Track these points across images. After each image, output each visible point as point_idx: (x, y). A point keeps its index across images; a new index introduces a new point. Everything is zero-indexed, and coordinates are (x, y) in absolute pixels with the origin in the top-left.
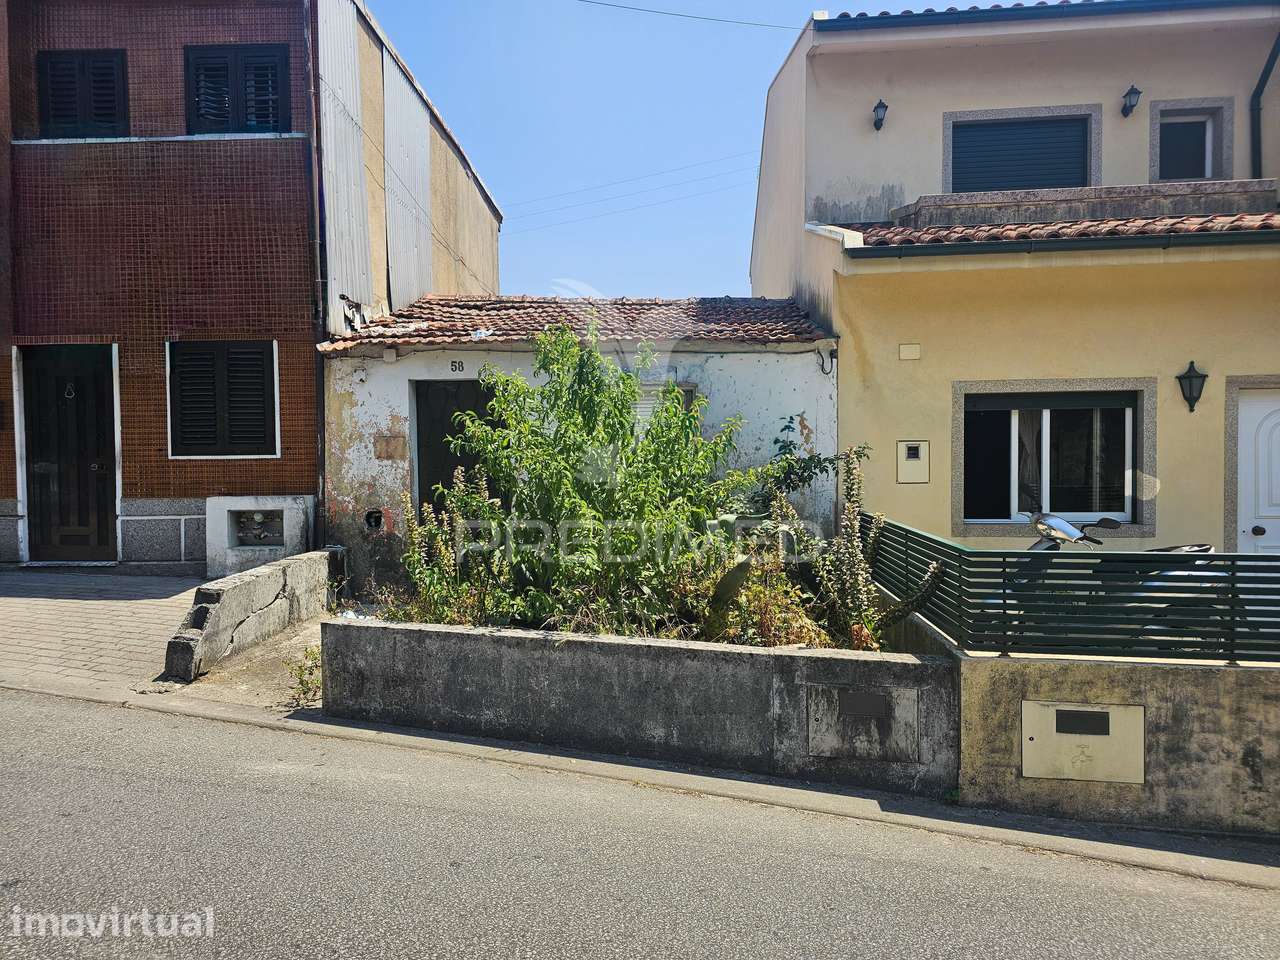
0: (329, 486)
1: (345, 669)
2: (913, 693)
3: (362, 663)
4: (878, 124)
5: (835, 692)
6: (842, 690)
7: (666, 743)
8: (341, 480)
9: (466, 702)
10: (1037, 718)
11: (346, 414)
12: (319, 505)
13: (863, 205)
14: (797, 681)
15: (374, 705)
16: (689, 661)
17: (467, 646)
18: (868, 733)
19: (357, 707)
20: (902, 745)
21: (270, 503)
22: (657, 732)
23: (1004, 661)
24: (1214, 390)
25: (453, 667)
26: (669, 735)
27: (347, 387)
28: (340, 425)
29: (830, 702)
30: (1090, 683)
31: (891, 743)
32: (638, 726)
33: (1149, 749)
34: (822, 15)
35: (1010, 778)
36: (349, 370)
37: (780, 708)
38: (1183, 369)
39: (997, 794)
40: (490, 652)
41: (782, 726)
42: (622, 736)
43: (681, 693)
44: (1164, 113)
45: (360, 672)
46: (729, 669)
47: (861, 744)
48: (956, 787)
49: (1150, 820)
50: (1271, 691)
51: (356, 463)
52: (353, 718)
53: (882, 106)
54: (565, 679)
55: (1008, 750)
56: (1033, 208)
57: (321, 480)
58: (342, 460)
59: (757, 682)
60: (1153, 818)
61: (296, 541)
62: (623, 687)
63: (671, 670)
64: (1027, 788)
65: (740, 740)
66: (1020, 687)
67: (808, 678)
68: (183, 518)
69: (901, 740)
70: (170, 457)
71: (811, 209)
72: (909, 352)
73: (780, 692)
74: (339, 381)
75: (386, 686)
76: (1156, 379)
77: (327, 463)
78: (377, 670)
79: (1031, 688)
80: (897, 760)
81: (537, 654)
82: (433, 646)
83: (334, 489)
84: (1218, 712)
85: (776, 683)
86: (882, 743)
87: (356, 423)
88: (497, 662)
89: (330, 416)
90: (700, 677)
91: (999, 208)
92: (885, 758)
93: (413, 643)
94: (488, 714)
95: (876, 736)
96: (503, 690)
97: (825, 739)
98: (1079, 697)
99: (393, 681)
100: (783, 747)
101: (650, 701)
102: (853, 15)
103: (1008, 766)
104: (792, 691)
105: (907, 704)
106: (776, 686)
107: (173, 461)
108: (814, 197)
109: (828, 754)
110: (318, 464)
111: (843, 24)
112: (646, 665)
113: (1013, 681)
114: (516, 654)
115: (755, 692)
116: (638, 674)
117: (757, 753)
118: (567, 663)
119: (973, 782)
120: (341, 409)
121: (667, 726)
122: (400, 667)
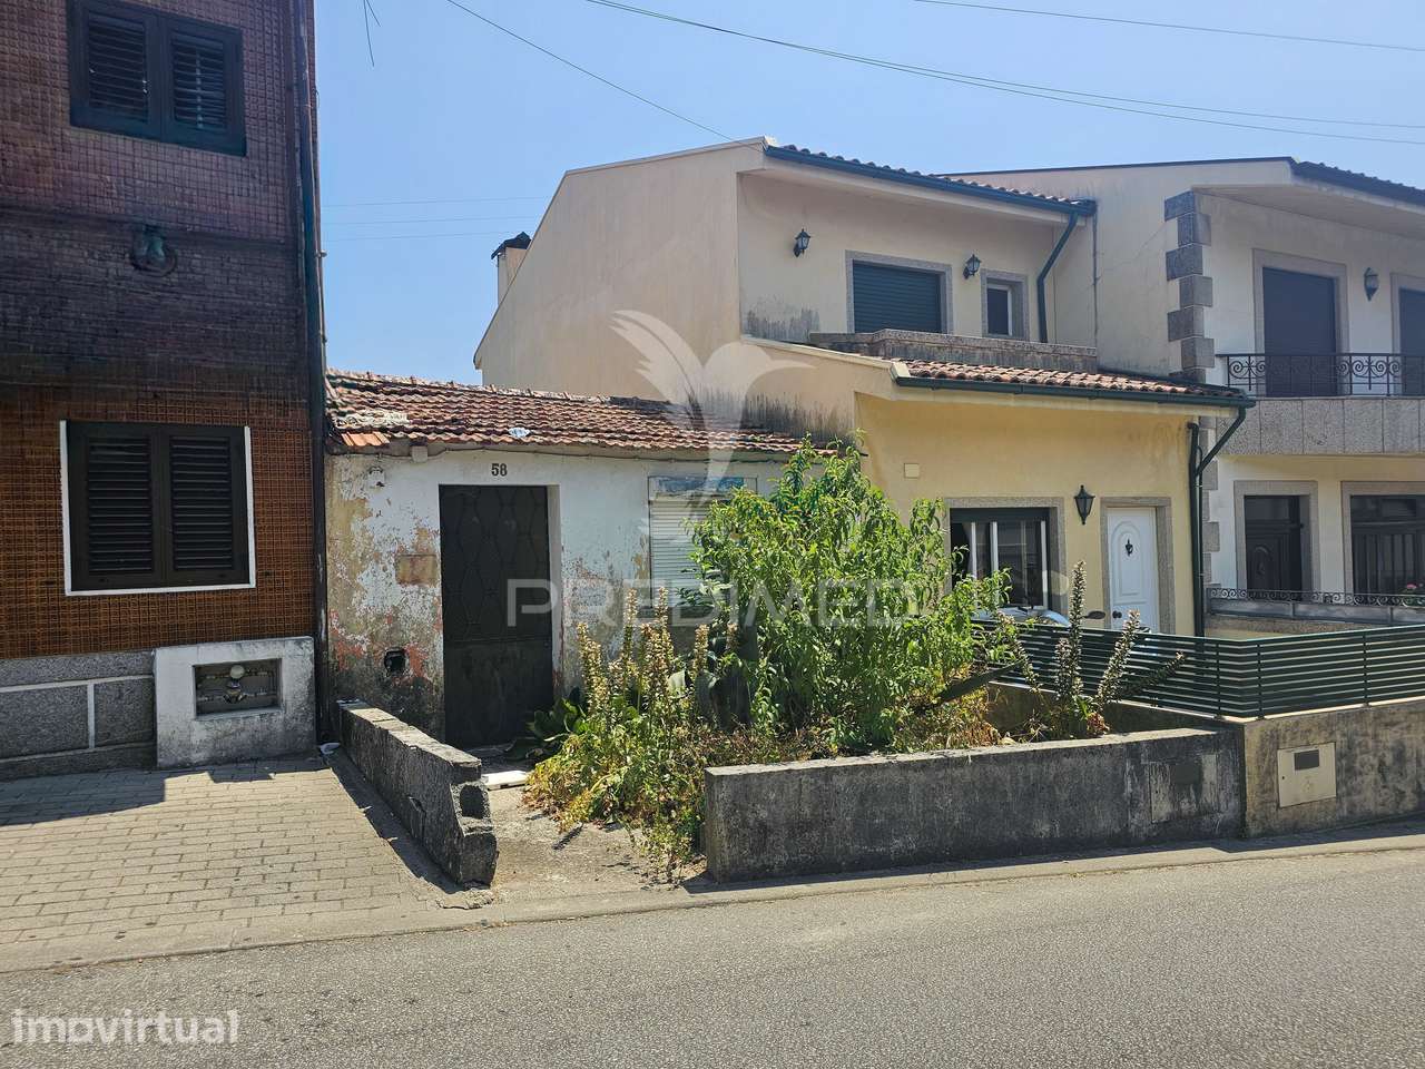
0: (333, 622)
1: (745, 824)
2: (1213, 758)
3: (764, 814)
4: (798, 250)
5: (1167, 766)
6: (1172, 764)
7: (1052, 836)
8: (350, 613)
9: (877, 835)
10: (1285, 760)
11: (355, 527)
13: (788, 325)
14: (1142, 763)
15: (778, 858)
16: (1065, 759)
17: (875, 777)
18: (1189, 795)
19: (759, 864)
20: (1209, 801)
21: (261, 650)
22: (1043, 828)
23: (1261, 724)
24: (1096, 507)
25: (862, 800)
26: (1053, 829)
27: (358, 492)
28: (348, 541)
29: (1164, 776)
30: (1309, 731)
31: (1202, 801)
32: (1028, 826)
33: (1338, 771)
34: (772, 142)
35: (1273, 810)
36: (361, 470)
37: (1132, 787)
38: (1077, 492)
39: (1267, 825)
40: (897, 778)
41: (1133, 803)
42: (1016, 838)
43: (1060, 789)
44: (989, 280)
45: (762, 825)
46: (1094, 761)
47: (1185, 806)
48: (1244, 824)
49: (1341, 821)
50: (1388, 720)
51: (371, 590)
52: (755, 878)
53: (803, 235)
54: (966, 794)
55: (1271, 790)
56: (960, 351)
57: (323, 615)
58: (351, 588)
59: (1115, 769)
60: (1342, 820)
62: (1015, 792)
63: (1052, 769)
64: (1282, 815)
65: (1104, 821)
66: (1274, 740)
67: (1150, 758)
68: (91, 683)
69: (1208, 797)
70: (68, 594)
71: (745, 322)
72: (912, 470)
73: (1131, 774)
74: (347, 483)
75: (792, 836)
76: (1063, 498)
77: (331, 592)
78: (782, 819)
79: (1281, 740)
80: (1206, 813)
81: (941, 775)
82: (840, 782)
83: (341, 626)
84: (1367, 738)
85: (1128, 766)
86: (1197, 803)
87: (371, 538)
88: (904, 788)
89: (334, 530)
90: (1074, 772)
91: (939, 348)
92: (1199, 814)
93: (820, 782)
94: (898, 843)
95: (1193, 797)
96: (911, 815)
97: (1162, 808)
98: (1305, 742)
99: (799, 827)
100: (1135, 819)
101: (1037, 800)
102: (799, 148)
103: (1272, 801)
104: (1139, 772)
105: (1210, 765)
106: (1128, 770)
107: (74, 598)
108: (747, 311)
109: (1164, 819)
110: (319, 594)
111: (788, 155)
112: (1033, 768)
113: (1272, 737)
114: (922, 777)
115: (1115, 777)
116: (1026, 778)
117: (1117, 830)
118: (968, 778)
119: (1254, 820)
120: (349, 520)
121: (1051, 821)
122: (807, 811)
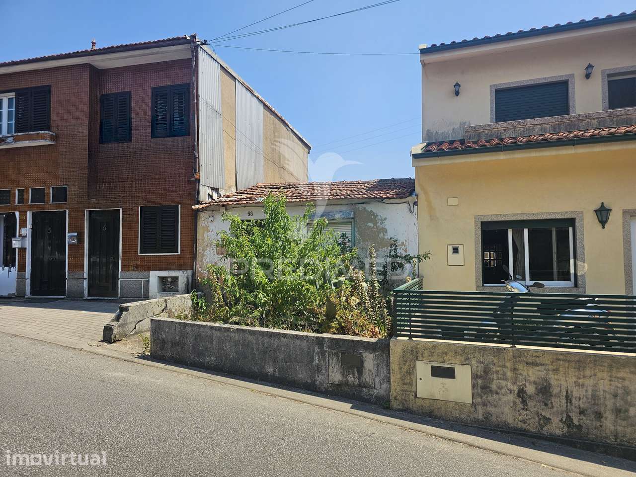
0: (198, 266)
1: (158, 339)
2: (372, 356)
3: (164, 336)
4: (457, 93)
5: (340, 354)
6: (343, 354)
7: (274, 375)
8: (203, 264)
9: (200, 354)
10: (423, 369)
11: (205, 236)
12: (194, 274)
13: (450, 132)
14: (325, 348)
15: (168, 354)
16: (283, 339)
17: (201, 330)
18: (353, 373)
19: (162, 354)
20: (368, 380)
21: (173, 274)
22: (270, 370)
23: (409, 341)
24: (615, 217)
25: (196, 339)
26: (275, 371)
27: (206, 223)
28: (203, 239)
29: (338, 358)
30: (446, 353)
31: (363, 379)
32: (263, 367)
33: (473, 387)
34: (424, 46)
35: (412, 397)
36: (207, 216)
37: (318, 361)
38: (597, 206)
39: (406, 405)
40: (209, 333)
41: (318, 369)
42: (257, 371)
43: (280, 353)
44: (609, 76)
45: (163, 340)
46: (298, 342)
47: (350, 379)
48: (389, 401)
49: (475, 422)
50: (530, 360)
51: (209, 256)
52: (160, 359)
53: (457, 85)
54: (236, 345)
55: (411, 384)
57: (195, 264)
58: (203, 255)
59: (309, 349)
60: (476, 421)
61: (183, 290)
62: (258, 349)
63: (276, 342)
64: (419, 403)
65: (302, 375)
66: (414, 354)
67: (329, 347)
68: (143, 280)
69: (367, 378)
70: (139, 254)
71: (425, 135)
72: (453, 202)
73: (318, 353)
74: (203, 221)
75: (172, 347)
76: (582, 212)
77: (197, 256)
78: (169, 340)
79: (420, 355)
80: (365, 387)
81: (226, 334)
82: (189, 329)
83: (200, 268)
84: (505, 370)
85: (317, 349)
86: (359, 379)
87: (209, 239)
88: (211, 337)
89: (199, 236)
90: (287, 345)
92: (360, 386)
93: (182, 328)
94: (208, 359)
95: (357, 375)
96: (213, 349)
97: (336, 376)
98: (441, 359)
99: (175, 344)
100: (319, 378)
101: (267, 356)
102: (438, 45)
103: (411, 392)
104: (322, 353)
105: (369, 361)
106: (316, 351)
107: (140, 256)
108: (427, 130)
109: (337, 383)
110: (194, 257)
111: (433, 49)
112: (266, 340)
113: (412, 351)
114: (218, 334)
115: (308, 353)
116: (263, 344)
117: (309, 381)
118: (237, 338)
119: (396, 399)
120: (204, 233)
121: (274, 367)
122: (177, 338)
